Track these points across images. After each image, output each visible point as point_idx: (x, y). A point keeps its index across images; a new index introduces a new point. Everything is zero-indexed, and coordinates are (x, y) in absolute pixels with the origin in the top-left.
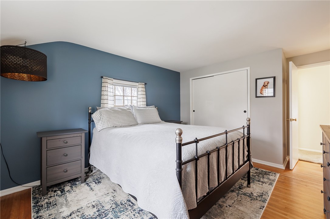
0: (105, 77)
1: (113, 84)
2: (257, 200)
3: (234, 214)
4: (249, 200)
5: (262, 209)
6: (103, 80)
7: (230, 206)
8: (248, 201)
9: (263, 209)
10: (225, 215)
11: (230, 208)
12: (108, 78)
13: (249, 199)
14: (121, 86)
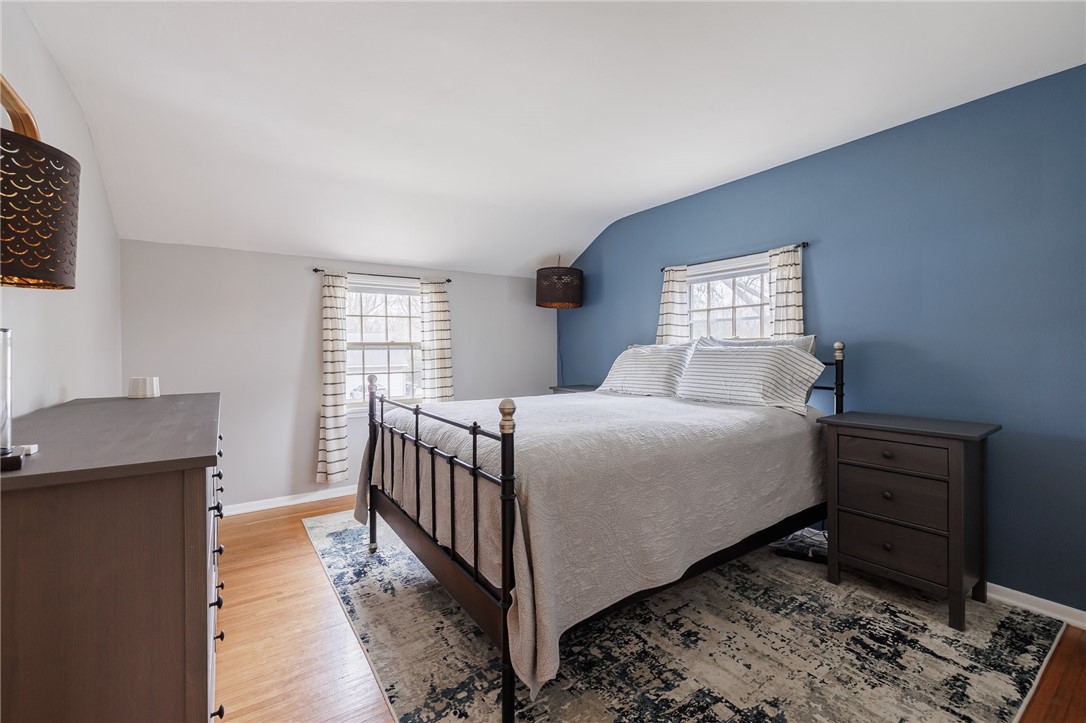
0: (669, 268)
1: (687, 279)
2: (426, 705)
3: (412, 623)
4: (437, 681)
5: (389, 688)
6: (666, 277)
7: (438, 629)
8: (432, 676)
9: (387, 690)
10: (420, 610)
11: (434, 628)
12: (673, 268)
13: (442, 684)
14: (703, 281)
